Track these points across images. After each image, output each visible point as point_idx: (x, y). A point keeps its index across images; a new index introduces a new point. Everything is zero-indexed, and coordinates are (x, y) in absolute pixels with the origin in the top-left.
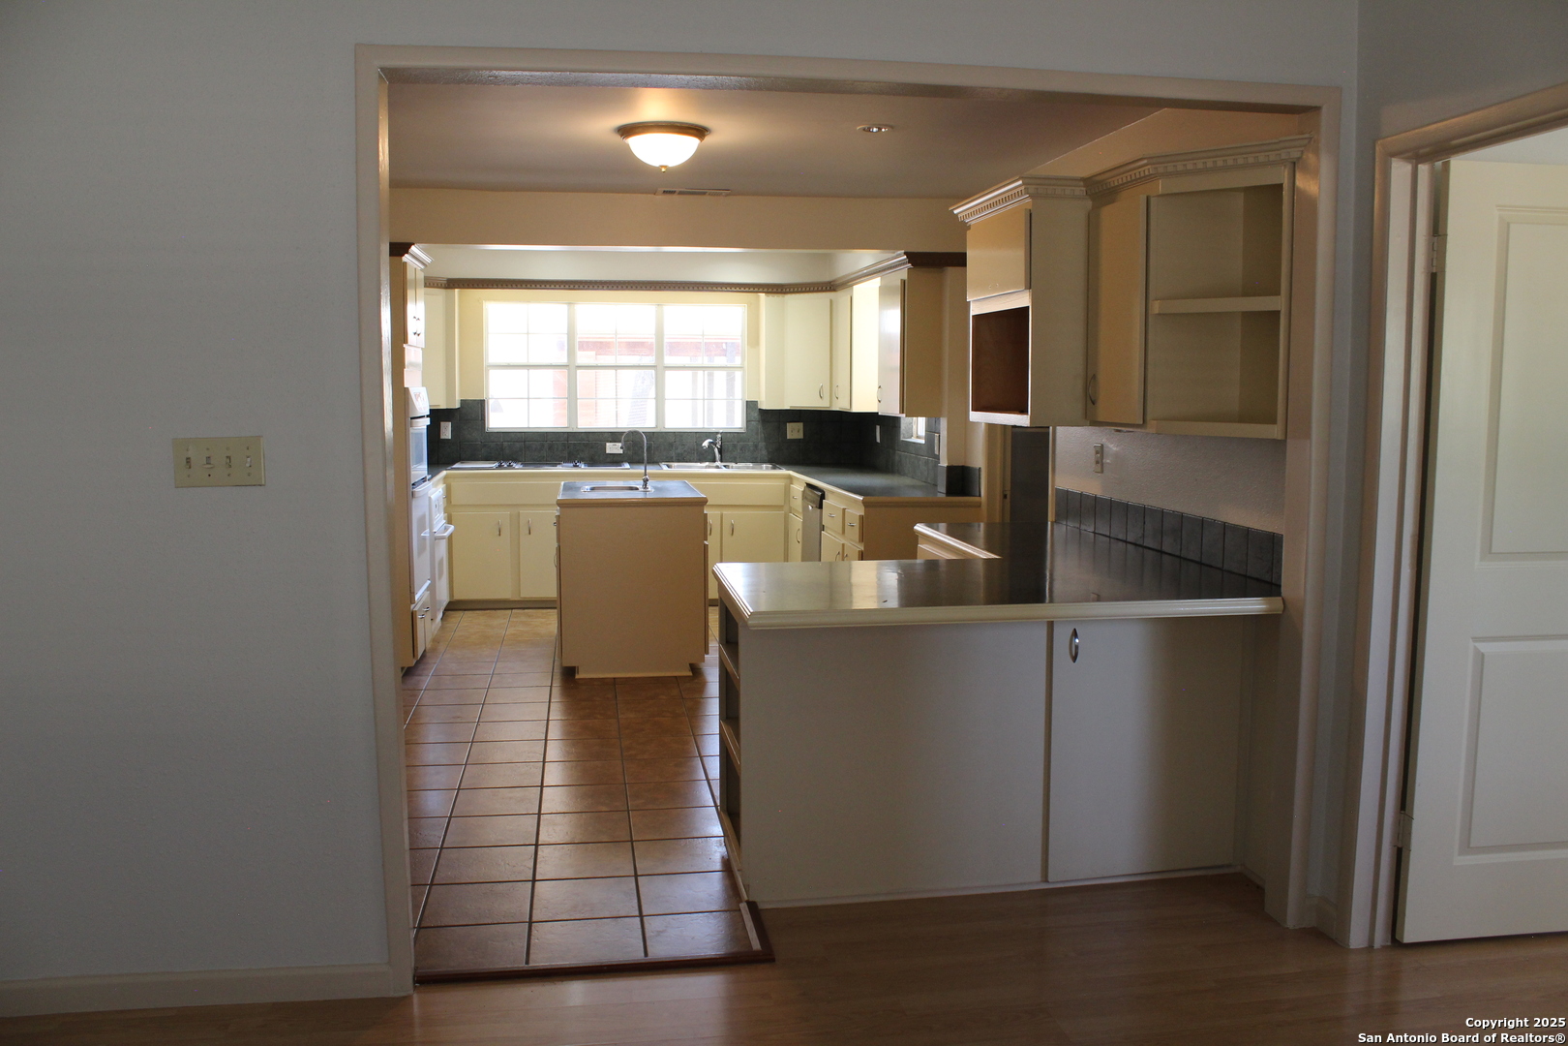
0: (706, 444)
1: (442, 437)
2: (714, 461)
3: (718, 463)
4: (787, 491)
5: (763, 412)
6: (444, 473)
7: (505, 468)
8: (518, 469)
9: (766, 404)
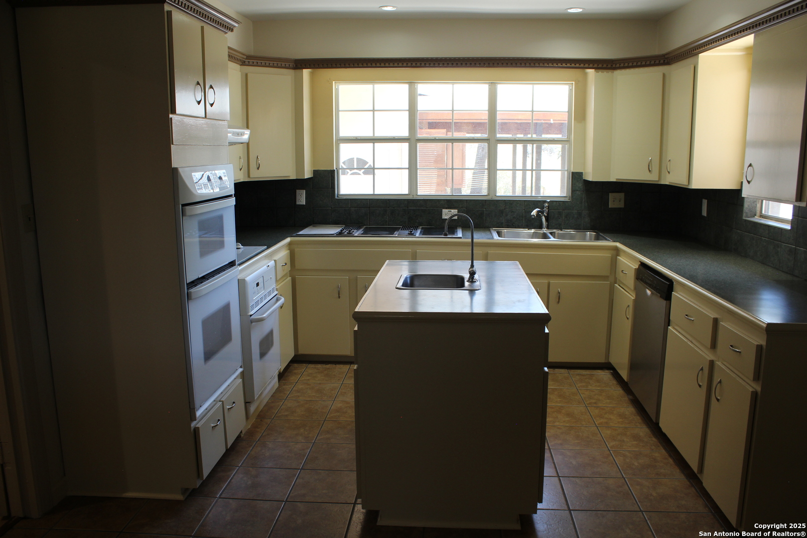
0: (534, 212)
1: (298, 203)
2: (541, 227)
3: (545, 230)
4: (614, 263)
5: (587, 183)
6: (288, 240)
7: (345, 236)
8: (358, 235)
9: (590, 176)
